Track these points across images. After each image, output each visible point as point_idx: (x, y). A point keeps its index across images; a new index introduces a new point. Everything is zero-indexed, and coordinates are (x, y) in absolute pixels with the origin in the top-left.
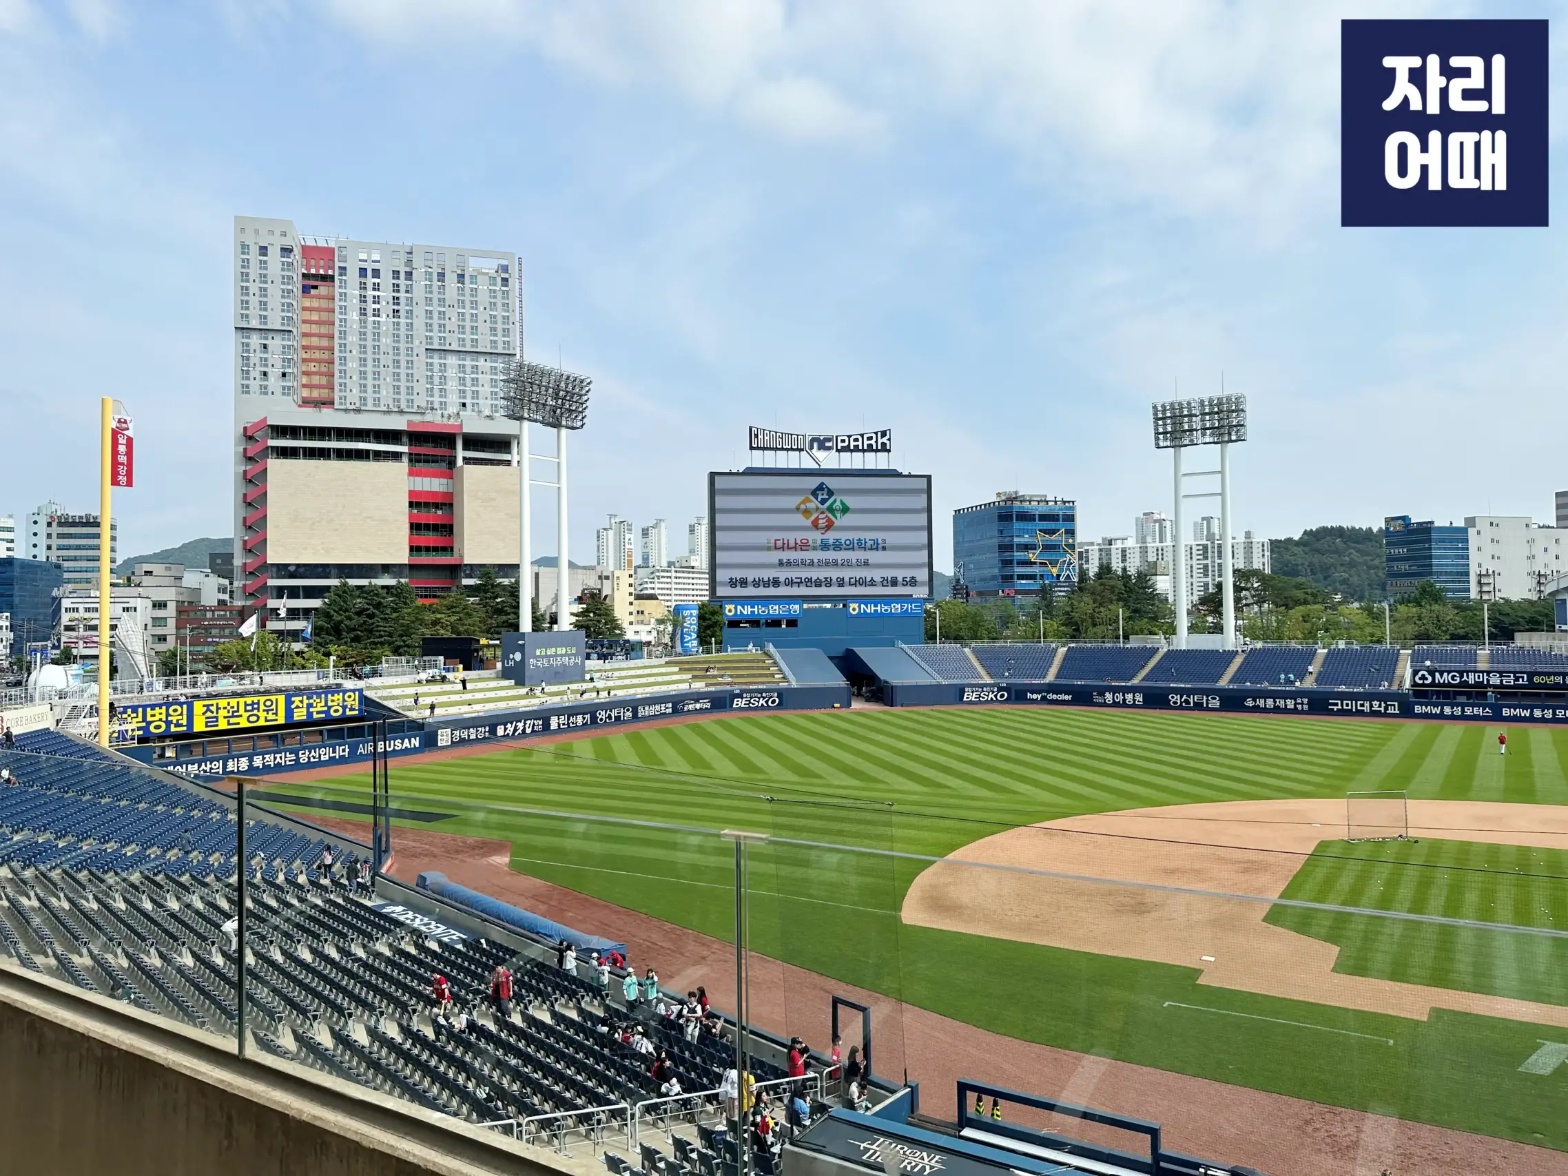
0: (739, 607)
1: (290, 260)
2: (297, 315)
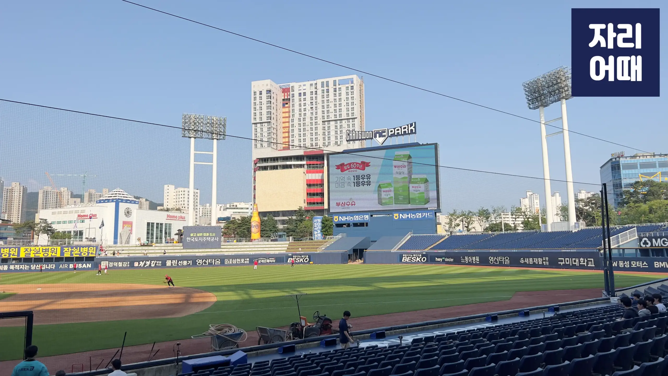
1: (269, 94)
2: (277, 115)
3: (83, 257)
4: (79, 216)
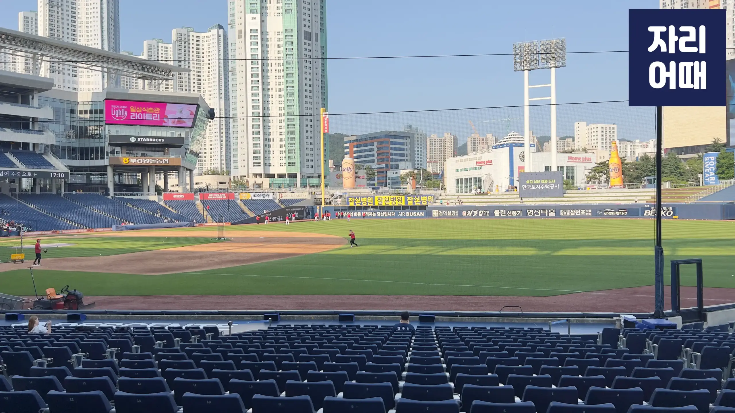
3: (417, 206)
4: (477, 163)
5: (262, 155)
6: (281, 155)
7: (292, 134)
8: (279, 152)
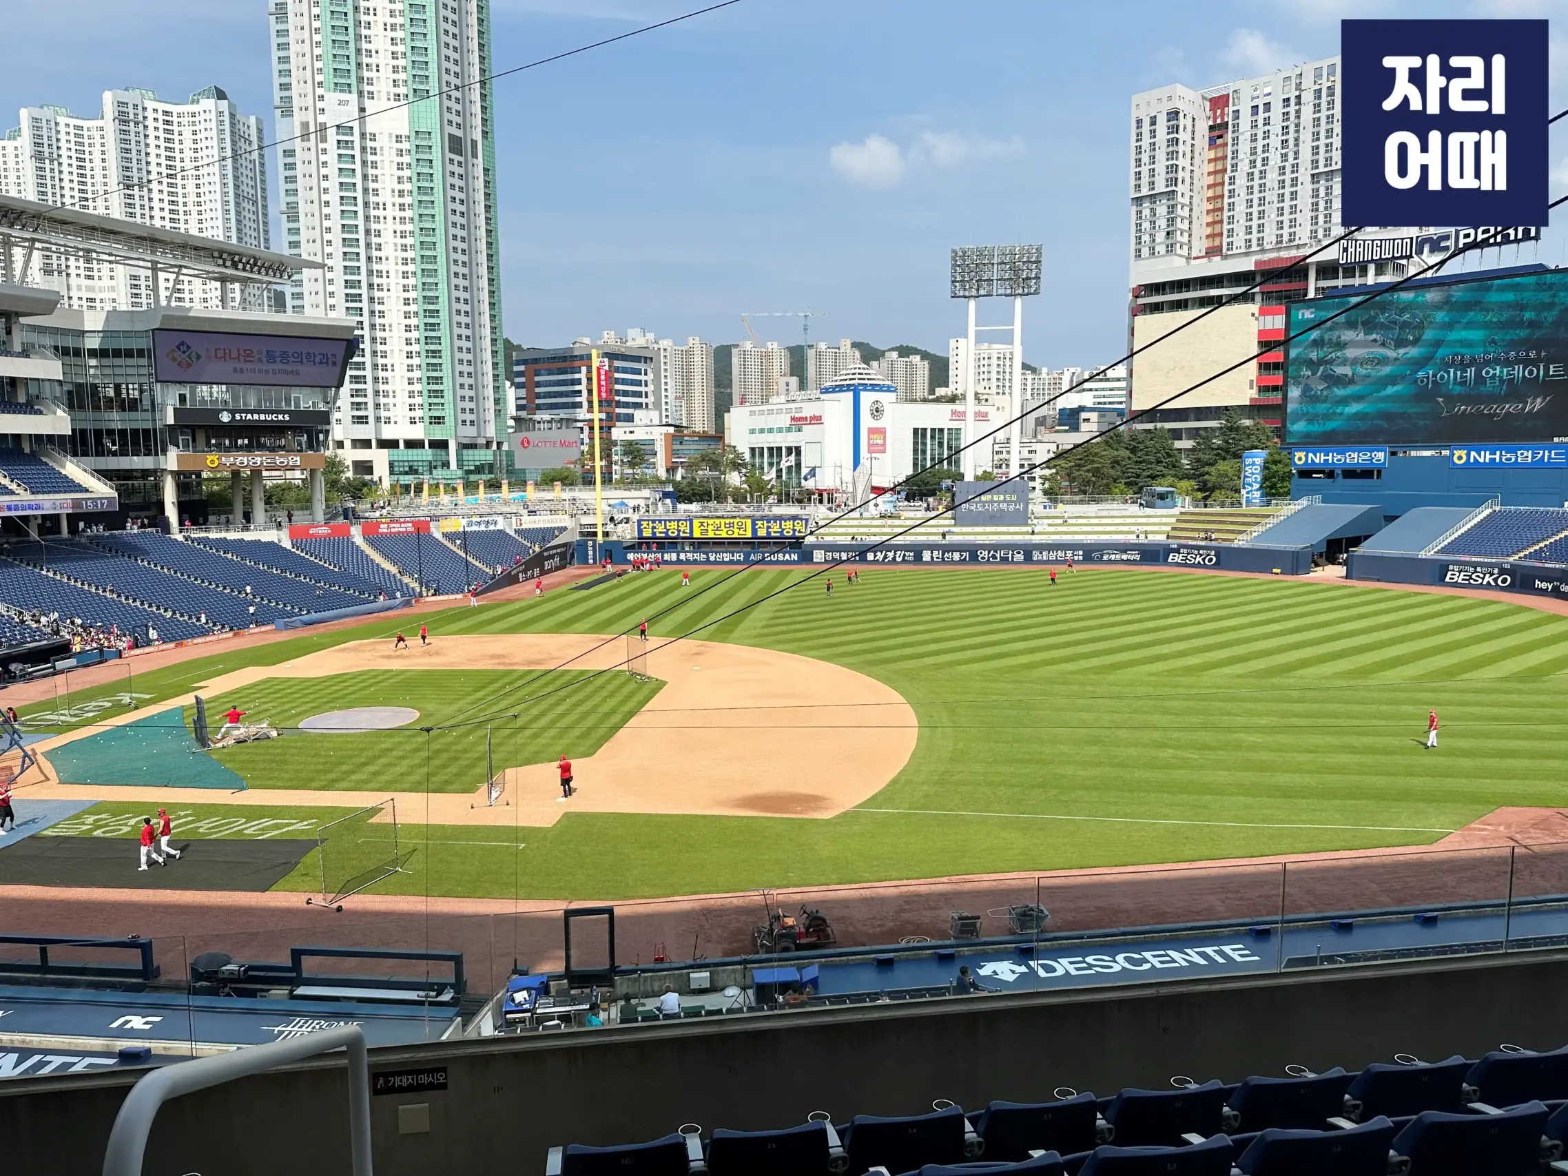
0: (1311, 455)
1: (1175, 122)
2: (1192, 171)
3: (786, 539)
4: (793, 419)
5: (370, 400)
6: (412, 401)
7: (435, 357)
8: (407, 395)
